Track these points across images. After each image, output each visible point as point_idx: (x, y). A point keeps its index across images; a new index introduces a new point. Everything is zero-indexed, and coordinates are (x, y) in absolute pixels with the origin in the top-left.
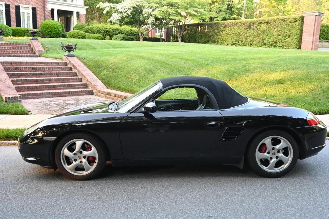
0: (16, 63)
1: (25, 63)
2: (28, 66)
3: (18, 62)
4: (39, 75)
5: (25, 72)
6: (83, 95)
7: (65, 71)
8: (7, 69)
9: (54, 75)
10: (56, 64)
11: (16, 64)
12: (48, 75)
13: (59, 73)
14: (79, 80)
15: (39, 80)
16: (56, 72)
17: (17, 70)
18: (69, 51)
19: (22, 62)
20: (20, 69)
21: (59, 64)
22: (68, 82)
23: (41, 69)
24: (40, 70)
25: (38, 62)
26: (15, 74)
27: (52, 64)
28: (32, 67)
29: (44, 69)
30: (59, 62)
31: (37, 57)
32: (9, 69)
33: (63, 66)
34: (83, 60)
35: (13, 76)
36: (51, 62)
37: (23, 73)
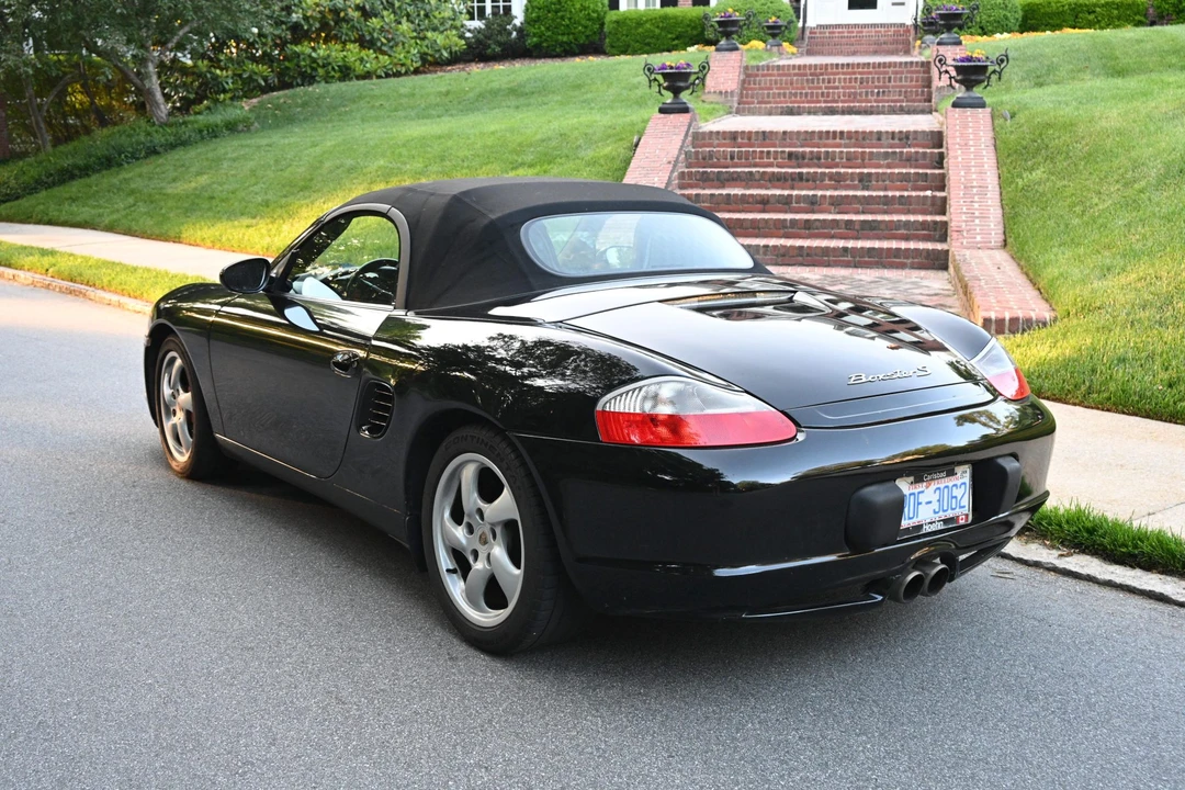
0: (749, 135)
1: (780, 137)
2: (789, 146)
3: (757, 133)
4: (793, 180)
5: (747, 170)
6: (902, 266)
7: (916, 167)
8: (704, 159)
9: (848, 182)
10: (896, 141)
11: (749, 139)
12: (827, 182)
13: (870, 174)
14: (933, 204)
15: (772, 200)
16: (858, 171)
17: (736, 160)
18: (969, 84)
19: (771, 132)
20: (746, 159)
21: (908, 138)
22: (885, 212)
23: (819, 159)
24: (816, 161)
25: (828, 132)
26: (711, 176)
27: (879, 139)
28: (787, 150)
29: (830, 159)
30: (908, 132)
31: (930, 112)
32: (711, 155)
33: (924, 147)
34: (1002, 120)
35: (705, 180)
36: (879, 133)
37: (739, 170)
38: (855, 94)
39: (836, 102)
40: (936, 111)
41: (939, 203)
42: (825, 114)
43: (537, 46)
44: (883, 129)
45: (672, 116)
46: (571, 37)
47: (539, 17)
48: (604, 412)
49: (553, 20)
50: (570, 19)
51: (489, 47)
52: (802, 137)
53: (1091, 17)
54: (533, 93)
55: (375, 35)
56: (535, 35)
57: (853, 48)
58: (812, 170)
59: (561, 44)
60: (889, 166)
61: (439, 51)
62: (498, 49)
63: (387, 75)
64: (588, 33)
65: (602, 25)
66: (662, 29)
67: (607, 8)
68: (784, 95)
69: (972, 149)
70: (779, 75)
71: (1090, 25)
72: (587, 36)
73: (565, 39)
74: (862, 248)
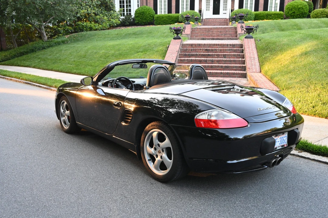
1: (203, 45)
2: (206, 48)
3: (198, 44)
4: (207, 56)
5: (196, 53)
6: (235, 77)
7: (237, 53)
8: (185, 50)
9: (221, 56)
10: (231, 46)
11: (196, 46)
12: (215, 56)
13: (226, 54)
14: (242, 62)
15: (203, 61)
16: (223, 54)
17: (193, 51)
18: (249, 33)
19: (201, 44)
20: (195, 51)
21: (234, 46)
22: (230, 64)
23: (213, 51)
24: (212, 51)
25: (215, 44)
26: (187, 55)
27: (227, 46)
28: (205, 48)
29: (216, 51)
30: (234, 44)
31: (237, 39)
32: (187, 50)
33: (238, 48)
34: (257, 42)
35: (185, 56)
36: (227, 44)
37: (194, 53)
38: (219, 35)
39: (214, 37)
40: (239, 39)
41: (243, 61)
42: (212, 40)
43: (138, 23)
44: (228, 43)
45: (177, 40)
46: (146, 21)
47: (138, 16)
48: (197, 119)
49: (142, 16)
50: (146, 16)
51: (126, 23)
52: (209, 45)
53: (271, 17)
54: (139, 34)
55: (98, 20)
56: (137, 20)
57: (214, 24)
58: (212, 53)
59: (144, 22)
60: (230, 53)
61: (114, 24)
62: (128, 23)
63: (101, 30)
64: (150, 20)
65: (154, 18)
66: (168, 19)
67: (155, 14)
68: (202, 35)
69: (251, 48)
70: (200, 30)
71: (270, 19)
72: (150, 21)
73: (145, 21)
74: (225, 73)
